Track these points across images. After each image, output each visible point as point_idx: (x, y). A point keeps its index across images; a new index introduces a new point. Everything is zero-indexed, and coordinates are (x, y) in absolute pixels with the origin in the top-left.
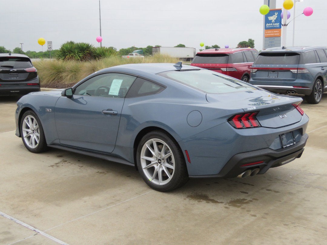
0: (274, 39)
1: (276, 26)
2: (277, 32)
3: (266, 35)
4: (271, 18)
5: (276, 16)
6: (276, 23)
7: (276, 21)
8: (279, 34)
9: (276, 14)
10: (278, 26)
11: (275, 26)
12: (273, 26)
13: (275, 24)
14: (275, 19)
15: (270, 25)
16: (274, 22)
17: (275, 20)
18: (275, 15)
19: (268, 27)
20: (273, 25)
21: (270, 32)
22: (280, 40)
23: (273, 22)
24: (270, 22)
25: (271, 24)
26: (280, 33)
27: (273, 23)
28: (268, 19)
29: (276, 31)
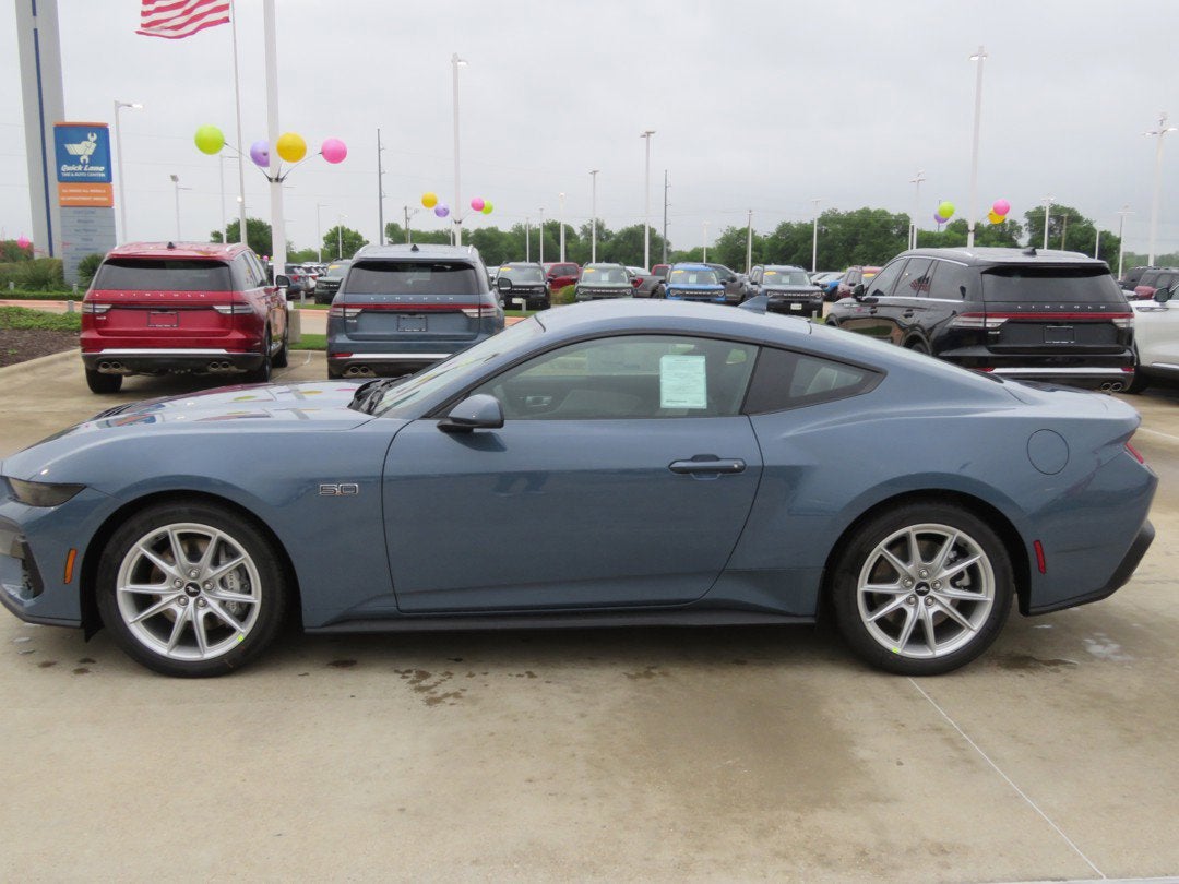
0: (93, 212)
1: (94, 174)
2: (99, 191)
3: (63, 198)
4: (74, 149)
5: (94, 145)
6: (94, 165)
7: (93, 160)
8: (105, 199)
9: (93, 138)
10: (103, 175)
11: (91, 175)
12: (82, 174)
13: (92, 168)
14: (90, 152)
15: (73, 168)
16: (87, 161)
17: (90, 156)
18: (87, 140)
19: (68, 174)
20: (85, 169)
21: (79, 191)
22: (112, 218)
23: (85, 161)
24: (75, 160)
25: (80, 168)
26: (109, 194)
27: (84, 165)
28: (66, 150)
29: (95, 190)
